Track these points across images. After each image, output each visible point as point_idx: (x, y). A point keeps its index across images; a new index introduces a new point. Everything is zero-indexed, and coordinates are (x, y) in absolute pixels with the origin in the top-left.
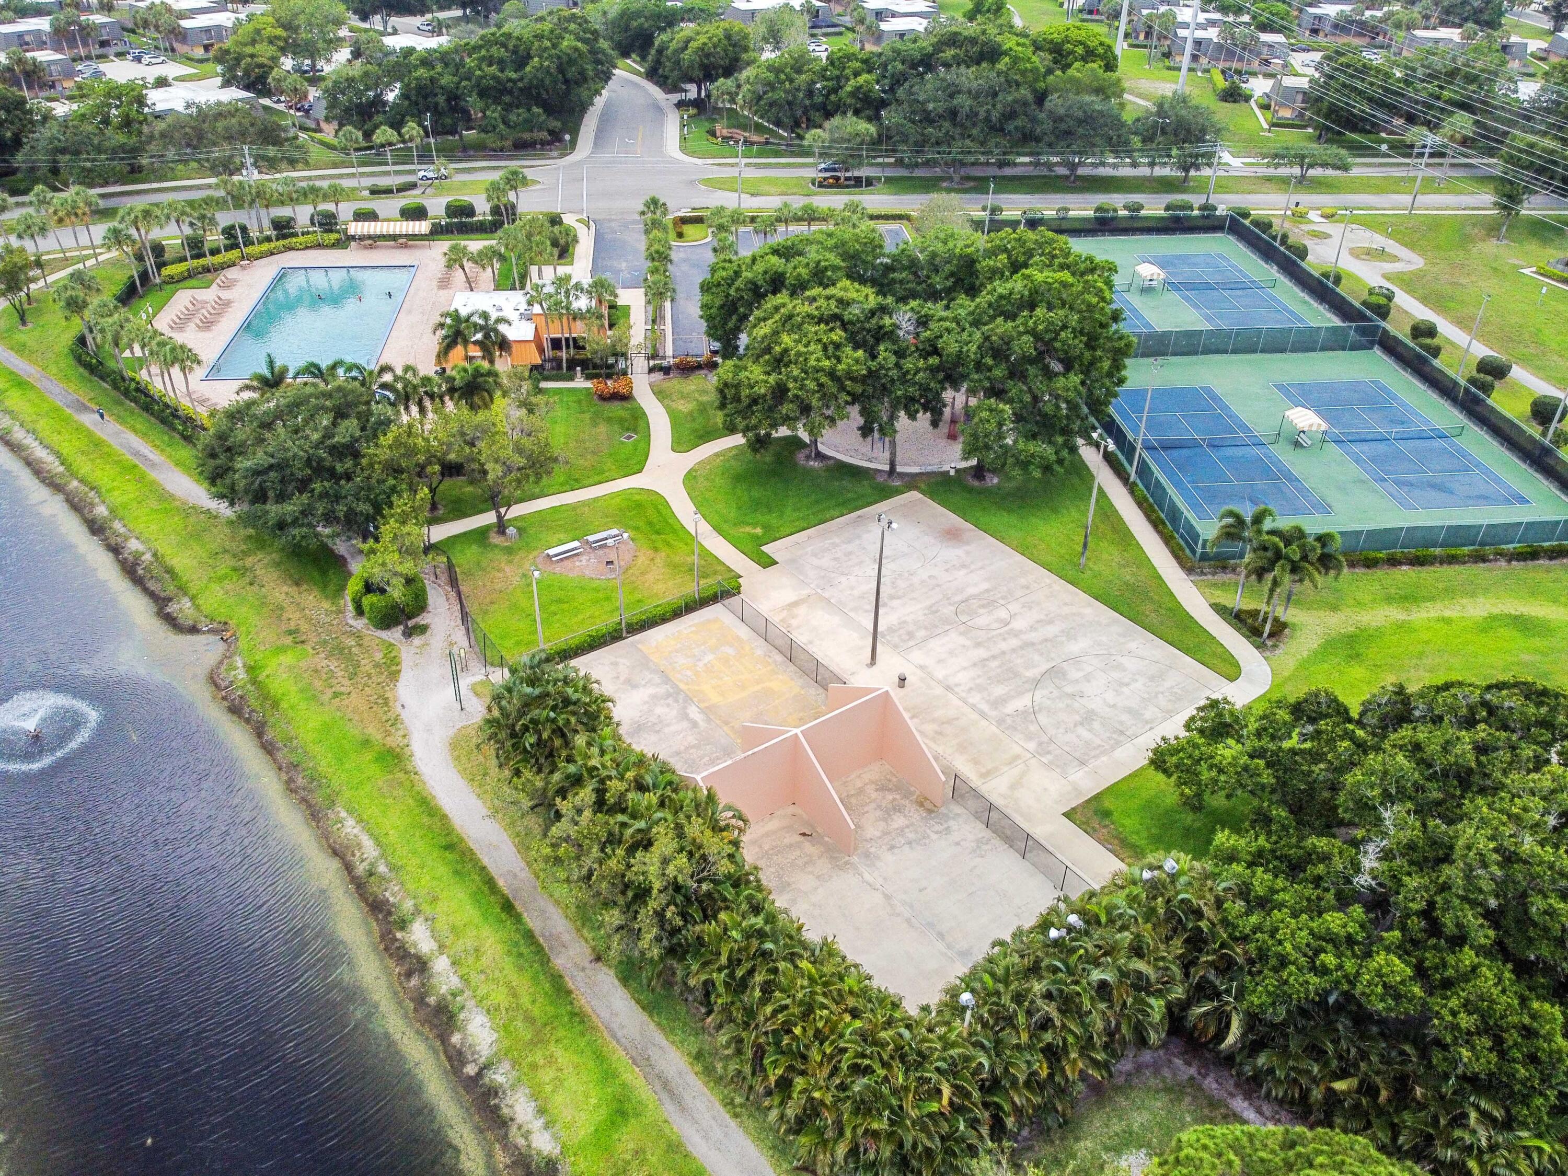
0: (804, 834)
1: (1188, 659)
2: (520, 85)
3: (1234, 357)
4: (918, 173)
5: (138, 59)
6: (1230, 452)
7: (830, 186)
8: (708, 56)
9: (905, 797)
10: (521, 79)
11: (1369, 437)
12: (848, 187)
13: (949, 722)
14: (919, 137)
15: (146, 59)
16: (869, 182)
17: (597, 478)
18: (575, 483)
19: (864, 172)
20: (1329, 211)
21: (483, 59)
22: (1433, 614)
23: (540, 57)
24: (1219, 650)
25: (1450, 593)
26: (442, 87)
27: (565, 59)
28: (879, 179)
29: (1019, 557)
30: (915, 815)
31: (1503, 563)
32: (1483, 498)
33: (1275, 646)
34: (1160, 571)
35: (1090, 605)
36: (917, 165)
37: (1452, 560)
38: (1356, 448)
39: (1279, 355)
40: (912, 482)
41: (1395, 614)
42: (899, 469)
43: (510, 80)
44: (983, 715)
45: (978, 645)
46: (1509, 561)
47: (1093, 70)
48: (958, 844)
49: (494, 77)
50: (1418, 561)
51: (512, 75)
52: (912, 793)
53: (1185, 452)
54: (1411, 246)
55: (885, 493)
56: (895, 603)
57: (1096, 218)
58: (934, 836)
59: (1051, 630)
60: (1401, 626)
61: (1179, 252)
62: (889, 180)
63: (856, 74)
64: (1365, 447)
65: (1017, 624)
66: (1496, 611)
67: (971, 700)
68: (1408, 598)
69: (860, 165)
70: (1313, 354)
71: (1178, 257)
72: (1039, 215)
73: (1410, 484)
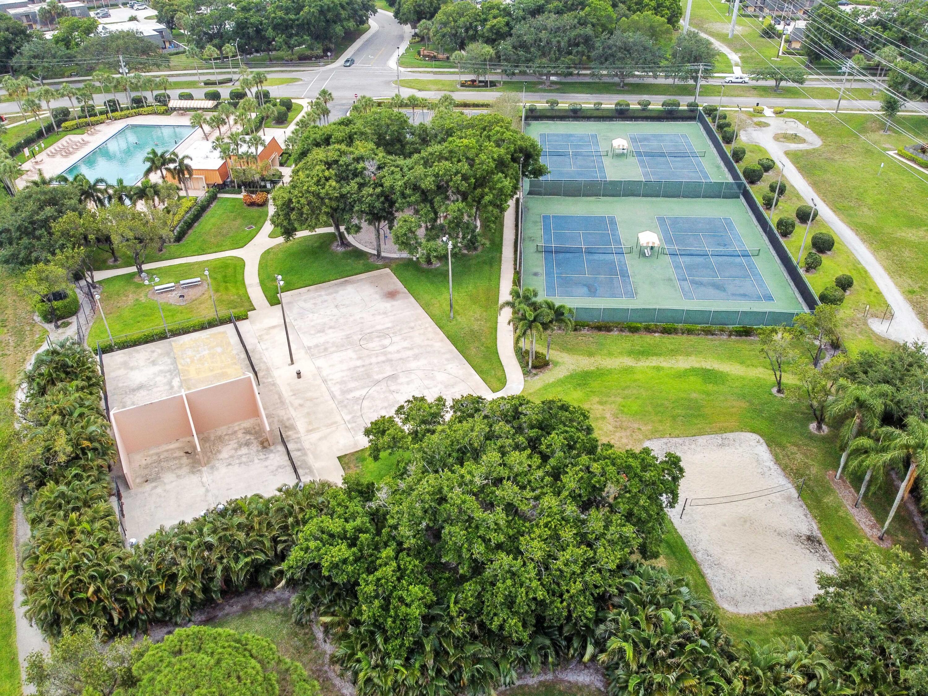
0: (187, 453)
1: (477, 377)
2: (296, 22)
3: (644, 199)
4: (515, 79)
5: (132, 7)
6: (596, 257)
7: (469, 86)
8: (419, 6)
9: (256, 438)
10: (298, 20)
11: (695, 253)
12: (479, 87)
13: (311, 400)
14: (515, 57)
15: (136, 7)
16: (493, 84)
17: (216, 249)
18: (202, 251)
19: (489, 78)
20: (779, 109)
21: (277, 7)
22: (654, 364)
23: (310, 6)
24: (499, 374)
25: (673, 353)
26: (251, 24)
27: (326, 7)
28: (500, 82)
29: (420, 310)
30: (255, 447)
31: (725, 337)
32: (744, 296)
33: (536, 375)
34: (499, 326)
35: (442, 341)
36: (514, 74)
37: (690, 332)
38: (681, 259)
39: (675, 199)
40: (388, 263)
41: (628, 361)
42: (383, 254)
43: (291, 20)
44: (333, 397)
45: (360, 358)
46: (730, 336)
47: (647, 16)
48: (266, 467)
49: (281, 18)
50: (666, 331)
51: (293, 17)
52: (261, 437)
53: (568, 255)
54: (819, 133)
55: (369, 268)
56: (331, 331)
57: (616, 110)
58: (256, 461)
59: (410, 353)
60: (628, 370)
61: (657, 132)
62: (505, 83)
63: (495, 17)
64: (687, 259)
65: (390, 349)
66: (697, 365)
67: (333, 389)
68: (644, 353)
69: (485, 73)
70: (699, 199)
71: (654, 136)
72: (579, 107)
73: (701, 284)
